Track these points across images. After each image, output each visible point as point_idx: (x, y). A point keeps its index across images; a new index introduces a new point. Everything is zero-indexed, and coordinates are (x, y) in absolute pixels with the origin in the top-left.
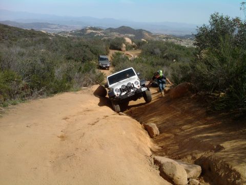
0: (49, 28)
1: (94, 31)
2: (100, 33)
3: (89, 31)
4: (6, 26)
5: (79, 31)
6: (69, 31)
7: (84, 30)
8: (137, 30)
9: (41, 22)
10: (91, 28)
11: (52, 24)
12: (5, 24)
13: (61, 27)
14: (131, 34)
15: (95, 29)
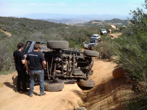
0: (71, 22)
1: (97, 23)
2: (100, 23)
3: (94, 23)
4: (46, 22)
5: (88, 23)
6: (82, 23)
7: (91, 22)
8: (123, 21)
9: (67, 19)
10: (95, 21)
11: (73, 20)
12: (46, 21)
13: (78, 21)
14: (120, 23)
15: (97, 21)
